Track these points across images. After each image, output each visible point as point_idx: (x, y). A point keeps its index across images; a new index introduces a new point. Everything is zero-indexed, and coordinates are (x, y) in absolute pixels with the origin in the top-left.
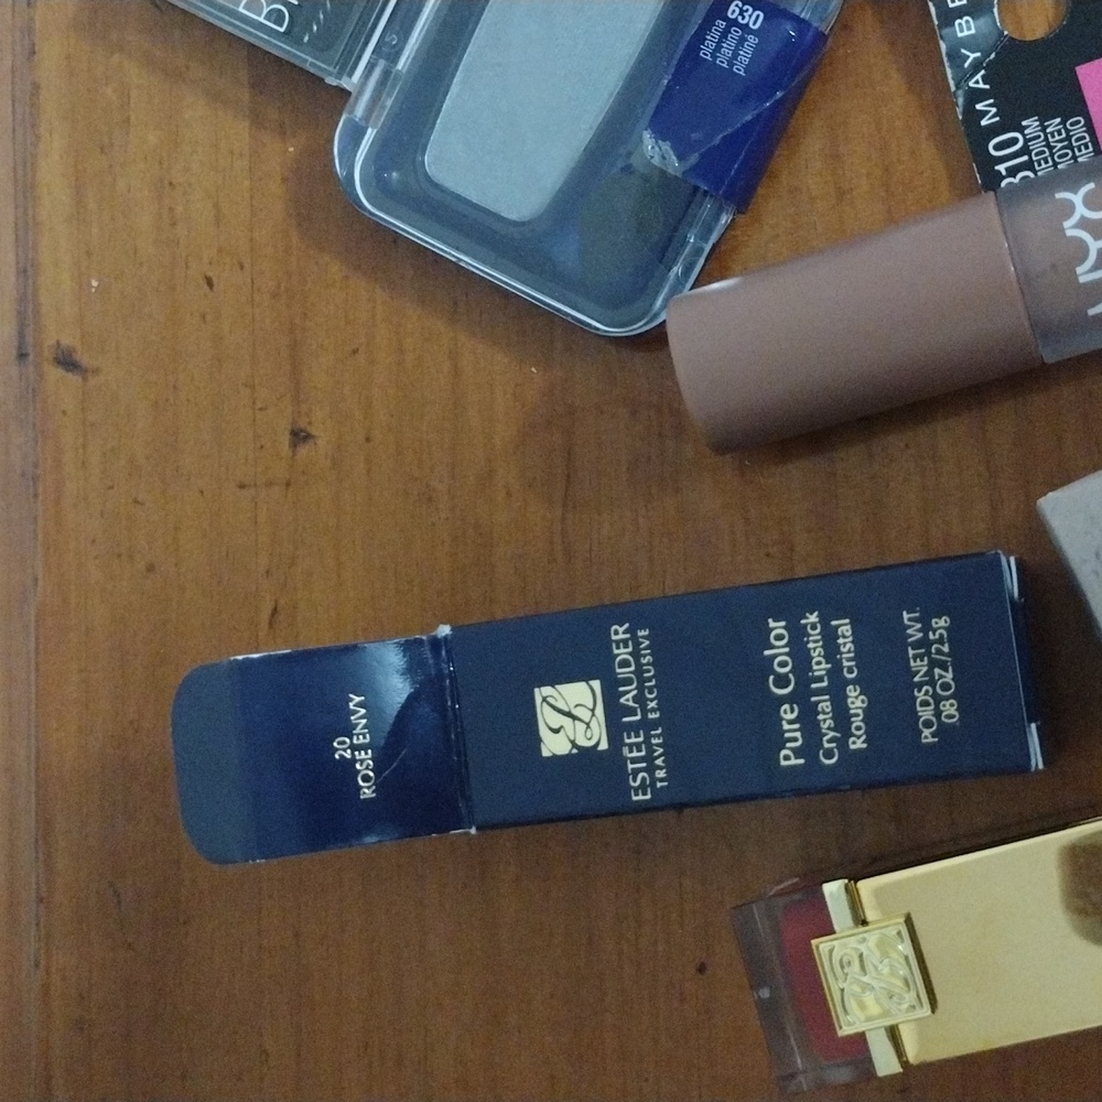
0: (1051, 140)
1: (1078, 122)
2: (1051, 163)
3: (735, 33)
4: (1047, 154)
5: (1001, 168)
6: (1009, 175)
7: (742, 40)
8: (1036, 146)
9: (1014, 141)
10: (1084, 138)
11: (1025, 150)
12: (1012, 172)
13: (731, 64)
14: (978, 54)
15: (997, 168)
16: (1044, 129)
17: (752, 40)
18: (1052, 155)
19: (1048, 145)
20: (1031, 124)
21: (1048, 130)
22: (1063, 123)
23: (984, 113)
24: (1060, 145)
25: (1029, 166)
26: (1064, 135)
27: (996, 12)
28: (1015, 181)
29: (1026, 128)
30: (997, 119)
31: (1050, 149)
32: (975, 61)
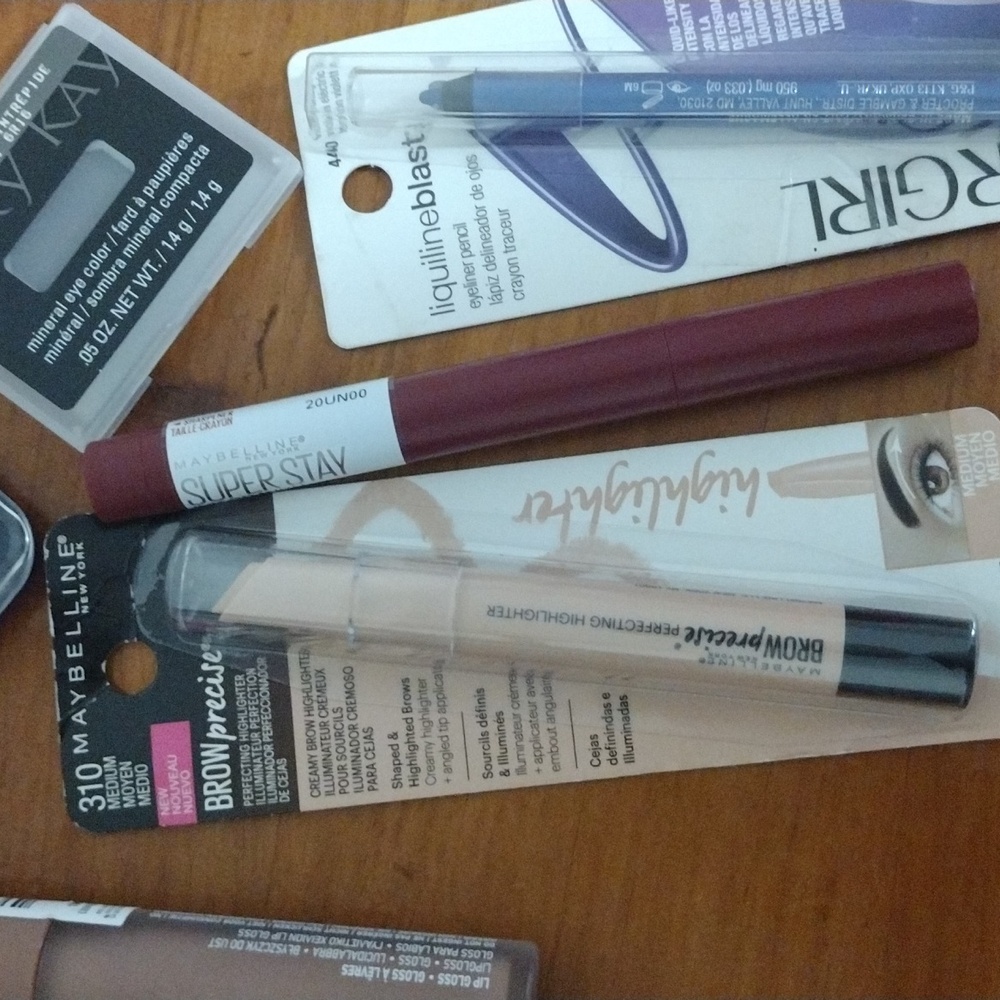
0: (122, 776)
2: (118, 794)
4: (117, 786)
5: (82, 789)
6: (86, 796)
8: (110, 779)
9: (95, 771)
10: (145, 781)
11: (101, 780)
12: (90, 794)
14: (84, 696)
15: (79, 788)
16: (118, 767)
18: (120, 788)
19: (118, 780)
20: (110, 761)
21: (122, 769)
22: (133, 766)
23: (78, 744)
24: (127, 782)
25: (102, 792)
26: (131, 776)
27: (103, 666)
28: (91, 802)
29: (106, 762)
30: (86, 750)
31: (121, 783)
32: (80, 701)
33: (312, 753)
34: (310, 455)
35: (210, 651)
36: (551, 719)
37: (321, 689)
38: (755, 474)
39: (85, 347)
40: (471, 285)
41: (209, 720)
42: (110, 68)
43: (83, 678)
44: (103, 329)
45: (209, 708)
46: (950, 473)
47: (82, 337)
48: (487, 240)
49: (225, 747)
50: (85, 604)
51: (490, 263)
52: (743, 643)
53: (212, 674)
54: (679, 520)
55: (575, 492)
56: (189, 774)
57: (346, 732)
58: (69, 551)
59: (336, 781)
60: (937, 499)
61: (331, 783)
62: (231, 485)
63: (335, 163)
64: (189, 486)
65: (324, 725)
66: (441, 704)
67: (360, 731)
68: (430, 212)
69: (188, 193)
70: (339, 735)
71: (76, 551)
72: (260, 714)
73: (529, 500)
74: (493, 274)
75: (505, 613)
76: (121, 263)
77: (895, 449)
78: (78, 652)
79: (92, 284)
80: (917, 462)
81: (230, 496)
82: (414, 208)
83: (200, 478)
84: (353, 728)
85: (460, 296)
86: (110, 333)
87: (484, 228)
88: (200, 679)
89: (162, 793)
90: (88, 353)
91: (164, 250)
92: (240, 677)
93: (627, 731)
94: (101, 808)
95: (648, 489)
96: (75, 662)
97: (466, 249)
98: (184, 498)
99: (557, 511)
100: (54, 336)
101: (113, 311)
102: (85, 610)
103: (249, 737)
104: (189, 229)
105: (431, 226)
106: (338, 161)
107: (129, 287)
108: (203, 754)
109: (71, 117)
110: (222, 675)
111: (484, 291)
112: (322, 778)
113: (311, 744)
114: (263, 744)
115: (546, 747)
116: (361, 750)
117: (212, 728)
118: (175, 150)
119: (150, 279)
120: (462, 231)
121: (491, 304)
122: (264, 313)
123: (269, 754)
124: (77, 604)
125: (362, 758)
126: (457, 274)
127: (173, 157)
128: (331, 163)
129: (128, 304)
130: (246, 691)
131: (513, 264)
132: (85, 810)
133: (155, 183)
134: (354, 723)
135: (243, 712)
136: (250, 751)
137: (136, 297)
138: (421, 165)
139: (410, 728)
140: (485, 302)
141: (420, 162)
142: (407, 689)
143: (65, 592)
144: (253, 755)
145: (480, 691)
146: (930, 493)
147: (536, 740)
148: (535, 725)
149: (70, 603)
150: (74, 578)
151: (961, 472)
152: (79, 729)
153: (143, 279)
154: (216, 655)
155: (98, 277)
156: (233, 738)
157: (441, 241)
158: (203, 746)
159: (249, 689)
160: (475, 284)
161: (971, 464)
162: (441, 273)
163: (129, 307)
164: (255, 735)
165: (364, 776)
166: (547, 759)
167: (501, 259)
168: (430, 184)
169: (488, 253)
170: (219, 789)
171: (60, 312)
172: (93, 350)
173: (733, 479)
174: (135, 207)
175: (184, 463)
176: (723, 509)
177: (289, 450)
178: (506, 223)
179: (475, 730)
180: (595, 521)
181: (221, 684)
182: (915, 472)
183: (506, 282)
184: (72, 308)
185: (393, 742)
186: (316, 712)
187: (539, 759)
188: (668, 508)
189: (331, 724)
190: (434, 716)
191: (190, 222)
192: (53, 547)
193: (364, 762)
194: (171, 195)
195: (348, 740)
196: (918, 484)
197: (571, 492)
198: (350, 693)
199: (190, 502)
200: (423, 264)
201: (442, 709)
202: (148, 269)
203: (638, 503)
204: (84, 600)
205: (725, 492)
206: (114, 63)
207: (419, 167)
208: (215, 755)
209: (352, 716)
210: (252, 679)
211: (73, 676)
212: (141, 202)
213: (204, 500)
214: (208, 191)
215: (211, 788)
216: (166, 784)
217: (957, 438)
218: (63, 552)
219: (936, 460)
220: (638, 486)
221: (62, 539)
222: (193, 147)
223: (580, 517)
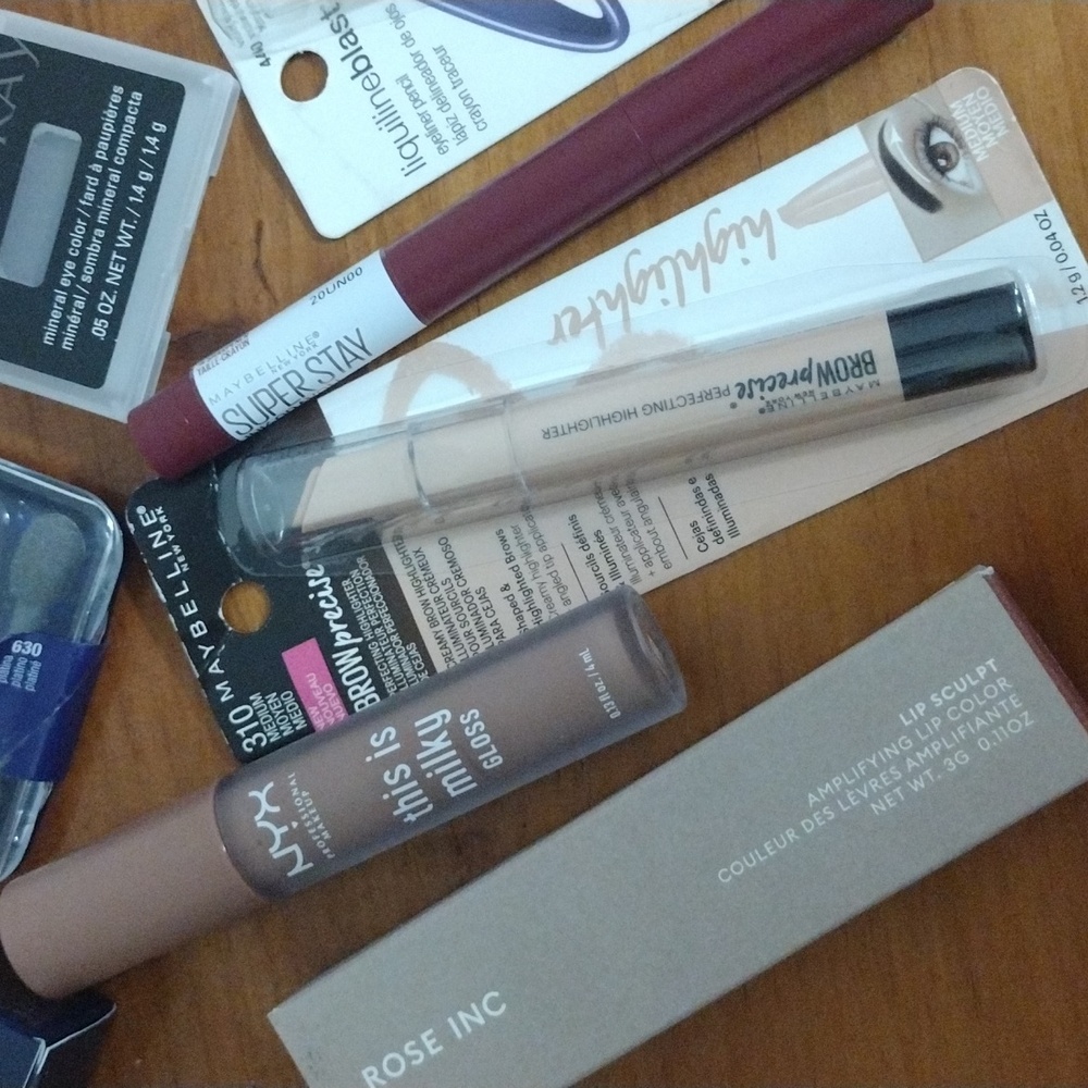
0: (272, 709)
1: (288, 695)
2: (275, 726)
3: (22, 662)
4: (271, 719)
5: (241, 732)
6: (247, 737)
7: (28, 667)
8: (262, 714)
9: (245, 712)
10: (294, 706)
11: (255, 718)
12: (249, 734)
13: (23, 683)
14: (213, 647)
15: (238, 732)
16: (266, 702)
17: (36, 665)
19: (270, 713)
20: (256, 698)
21: (269, 702)
22: (278, 696)
23: (222, 692)
24: (279, 712)
25: (259, 729)
26: (280, 705)
27: (220, 613)
28: (253, 741)
29: (253, 701)
30: (232, 696)
31: (273, 715)
32: (210, 652)
33: (437, 629)
34: (330, 347)
35: (312, 567)
36: (648, 521)
37: (425, 567)
38: (765, 216)
39: (95, 323)
40: (432, 132)
41: (332, 631)
42: (25, 51)
43: (205, 631)
44: (105, 301)
45: (328, 621)
46: (957, 145)
47: (90, 314)
48: (432, 83)
49: (356, 650)
50: (183, 563)
51: (443, 105)
52: (794, 381)
53: (321, 588)
54: (707, 288)
55: (598, 298)
56: (331, 686)
57: (461, 599)
58: (151, 518)
59: (467, 647)
60: (951, 174)
61: (462, 651)
62: (269, 402)
63: (266, 63)
64: (231, 417)
65: (439, 600)
66: (540, 542)
67: (473, 594)
68: (371, 77)
69: (137, 143)
70: (456, 604)
71: (158, 516)
72: (376, 609)
73: (558, 319)
74: (450, 114)
75: (560, 431)
76: (100, 232)
77: (895, 141)
78: (192, 609)
79: (80, 262)
80: (920, 145)
81: (274, 414)
82: (353, 78)
83: (238, 406)
84: (466, 593)
85: (427, 147)
86: (113, 302)
87: (426, 72)
88: (311, 596)
89: (313, 711)
90: (99, 328)
91: (134, 205)
92: (347, 582)
93: (723, 508)
94: (264, 744)
95: (667, 269)
96: (192, 619)
97: (415, 99)
98: (231, 430)
99: (587, 322)
100: (63, 324)
101: (108, 280)
102: (185, 568)
103: (374, 634)
104: (149, 177)
105: (375, 89)
106: (267, 60)
107: (115, 252)
108: (338, 663)
109: (7, 110)
110: (330, 585)
111: (447, 133)
112: (453, 650)
113: (432, 622)
114: (389, 636)
115: (652, 550)
116: (481, 611)
117: (338, 636)
118: (111, 106)
119: (131, 237)
120: (406, 83)
121: (458, 144)
122: (252, 232)
123: (397, 643)
124: (176, 564)
125: (484, 618)
126: (416, 127)
127: (111, 114)
128: (262, 64)
129: (119, 268)
130: (356, 593)
131: (465, 98)
132: (251, 750)
133: (103, 145)
134: (465, 588)
135: (360, 612)
136: (379, 647)
137: (124, 259)
138: (346, 35)
139: (519, 576)
140: (452, 144)
141: (344, 31)
142: (503, 540)
143: (161, 558)
144: (383, 649)
145: (573, 518)
146: (943, 171)
147: (640, 545)
148: (634, 532)
149: (169, 565)
150: (165, 542)
151: (967, 139)
152: (219, 679)
153: (124, 239)
154: (318, 569)
155: (84, 252)
156: (360, 640)
157: (389, 100)
158: (335, 656)
159: (359, 591)
160: (436, 130)
161: (975, 126)
162: (401, 131)
163: (121, 271)
164: (379, 631)
165: (491, 634)
166: (656, 560)
167: (452, 96)
168: (361, 48)
169: (438, 95)
170: (363, 690)
171: (61, 298)
172: (103, 324)
173: (746, 228)
174: (94, 174)
175: (217, 396)
176: (746, 262)
177: (308, 349)
178: (445, 60)
179: (579, 557)
180: (626, 318)
181: (332, 594)
182: (922, 155)
183: (464, 117)
184: (71, 291)
185: (507, 593)
186: (427, 590)
187: (649, 563)
188: (692, 279)
189: (445, 596)
190: (537, 556)
191: (148, 170)
192: (135, 519)
193: (487, 622)
194: (122, 150)
195: (465, 606)
196: (929, 167)
197: (594, 296)
198: (452, 562)
199: (238, 432)
200: (381, 129)
201: (543, 547)
202: (125, 229)
203: (661, 285)
204: (181, 559)
205: (742, 244)
206: (29, 45)
207: (345, 36)
208: (348, 661)
209: (461, 582)
210: (358, 580)
211: (196, 632)
212: (97, 168)
213: (252, 428)
214: (153, 134)
215: (355, 693)
216: (315, 703)
217: (953, 106)
218: (146, 521)
219: (939, 137)
220: (656, 269)
221: (141, 510)
222: (126, 97)
223: (611, 318)
